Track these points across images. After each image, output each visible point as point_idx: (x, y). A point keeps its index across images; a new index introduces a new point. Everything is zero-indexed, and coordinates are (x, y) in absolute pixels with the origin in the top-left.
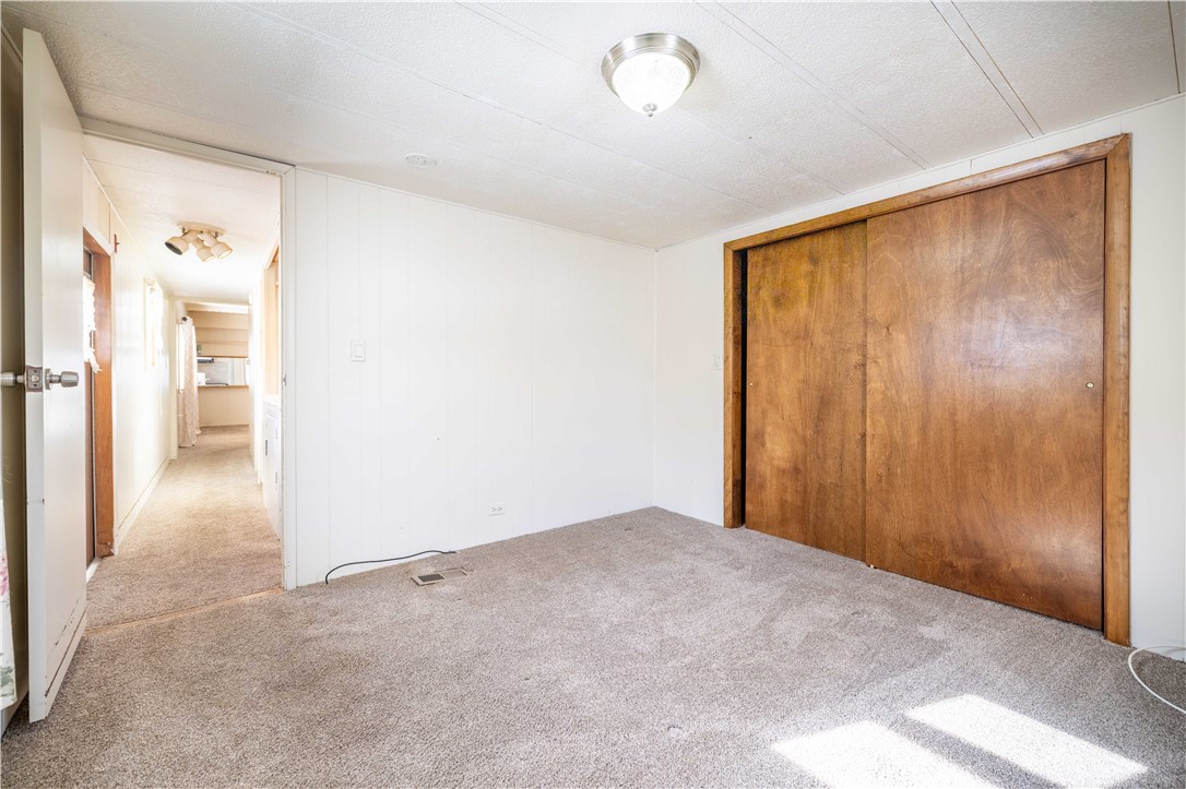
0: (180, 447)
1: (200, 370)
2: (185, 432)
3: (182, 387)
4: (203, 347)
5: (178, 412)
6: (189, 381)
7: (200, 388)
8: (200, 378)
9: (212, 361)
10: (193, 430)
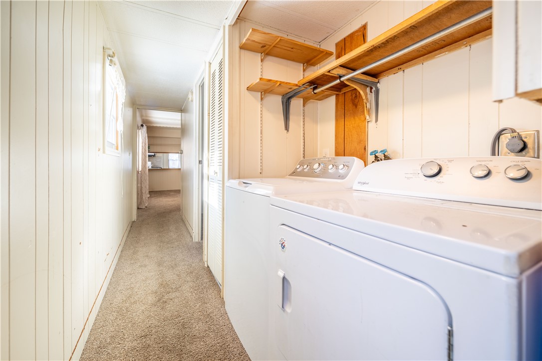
0: (138, 208)
1: (149, 161)
2: (142, 198)
3: (140, 169)
4: (151, 147)
5: (138, 184)
6: (144, 165)
7: (149, 170)
8: (149, 165)
9: (154, 156)
10: (146, 195)
